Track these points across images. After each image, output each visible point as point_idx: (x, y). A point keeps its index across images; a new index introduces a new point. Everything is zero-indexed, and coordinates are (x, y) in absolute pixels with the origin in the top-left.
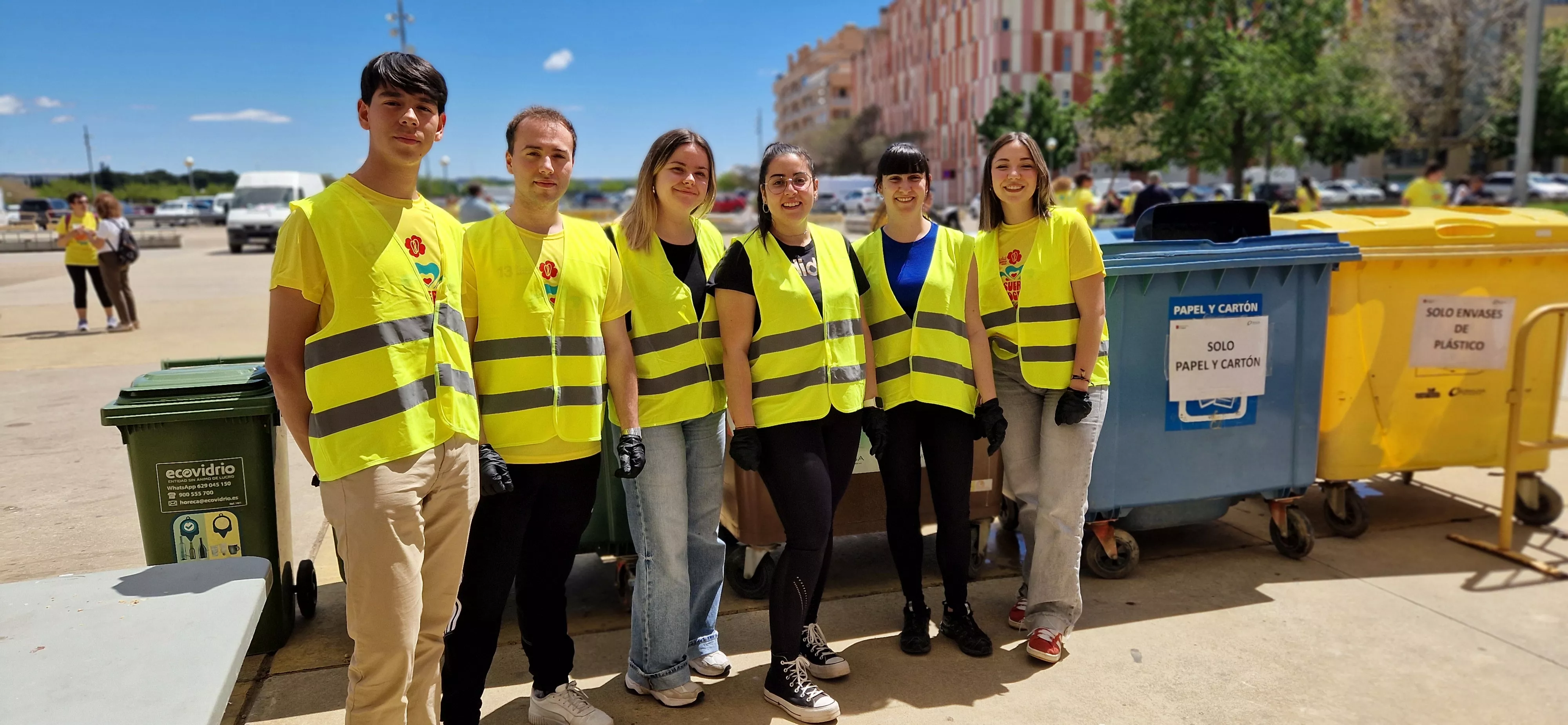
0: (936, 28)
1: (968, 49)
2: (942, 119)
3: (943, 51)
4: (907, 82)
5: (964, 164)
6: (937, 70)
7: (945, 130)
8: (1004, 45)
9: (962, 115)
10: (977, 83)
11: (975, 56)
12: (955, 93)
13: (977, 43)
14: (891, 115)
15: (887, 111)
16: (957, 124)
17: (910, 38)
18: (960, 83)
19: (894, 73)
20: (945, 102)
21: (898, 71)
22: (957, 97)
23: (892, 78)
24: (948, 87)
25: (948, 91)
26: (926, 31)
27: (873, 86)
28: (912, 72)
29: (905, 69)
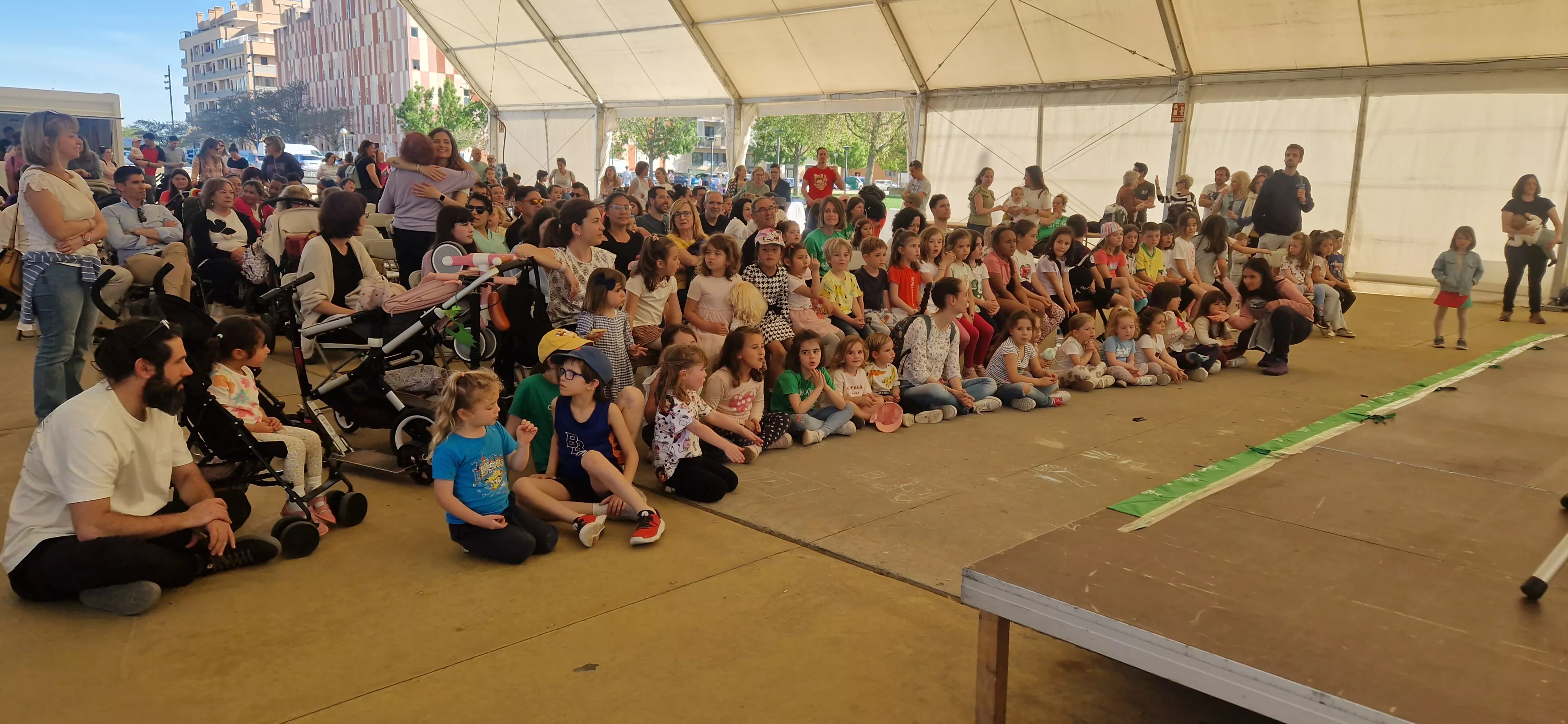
0: (355, 22)
1: (383, 46)
2: (365, 99)
3: (363, 44)
4: (331, 62)
5: (386, 139)
6: (357, 59)
7: (367, 108)
8: (414, 48)
9: (382, 100)
10: (393, 74)
12: (375, 79)
13: (391, 43)
14: (317, 90)
15: (312, 86)
16: (378, 106)
17: (332, 25)
18: (379, 72)
19: (318, 52)
20: (367, 86)
21: (322, 52)
22: (377, 83)
23: (316, 58)
24: (369, 74)
25: (369, 77)
26: (347, 23)
27: (297, 62)
28: (335, 55)
29: (327, 51)
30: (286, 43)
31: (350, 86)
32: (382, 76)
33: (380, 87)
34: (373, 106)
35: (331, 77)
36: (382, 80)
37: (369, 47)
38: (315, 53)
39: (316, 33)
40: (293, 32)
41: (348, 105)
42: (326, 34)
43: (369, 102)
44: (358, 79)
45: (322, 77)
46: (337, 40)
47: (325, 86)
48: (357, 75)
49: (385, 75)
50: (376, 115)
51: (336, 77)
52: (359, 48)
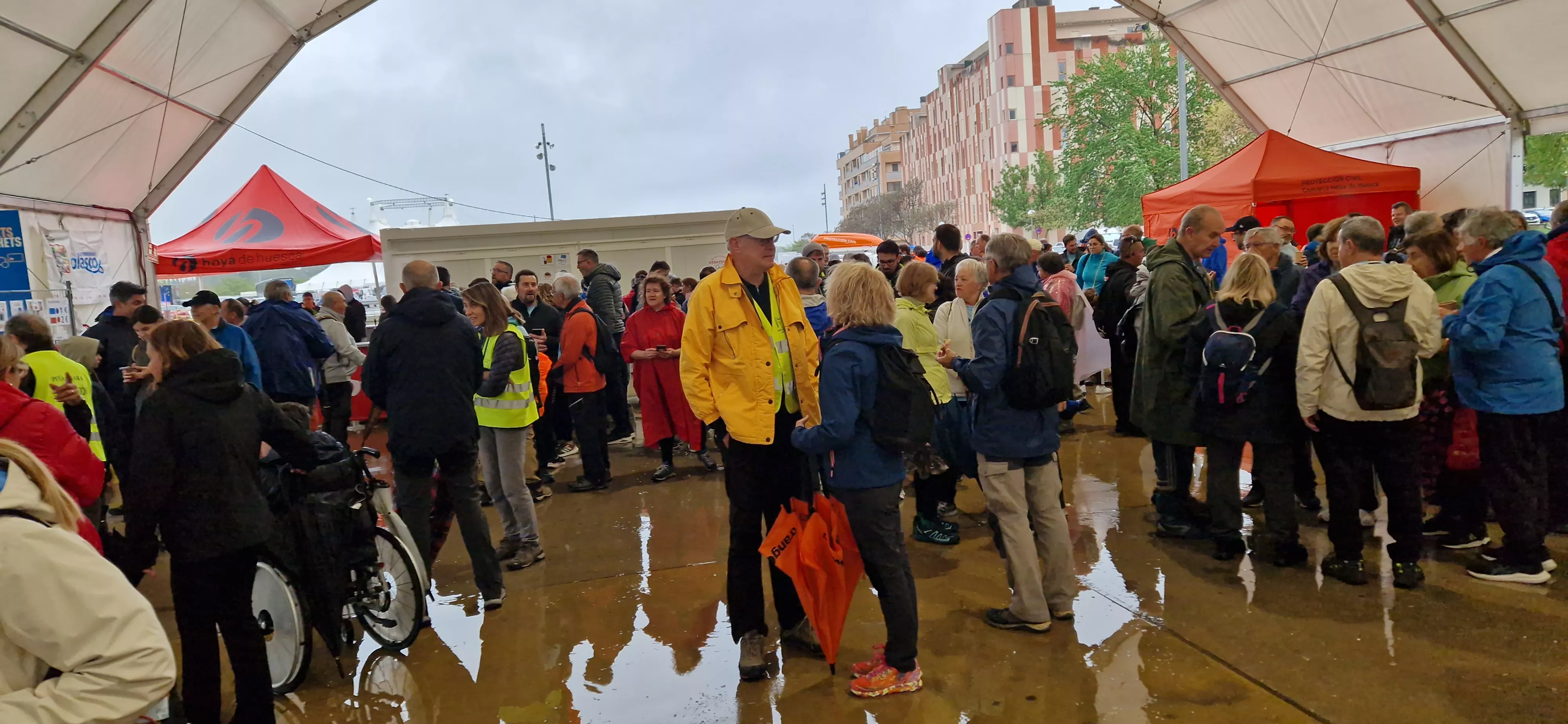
0: (962, 115)
1: (985, 134)
3: (968, 135)
4: (943, 159)
6: (964, 151)
8: (1012, 131)
10: (994, 160)
11: (991, 139)
12: (978, 168)
13: (992, 129)
14: (933, 186)
15: (929, 183)
16: (981, 194)
17: (943, 123)
18: (982, 161)
19: (933, 152)
20: (972, 177)
21: (936, 151)
22: (980, 172)
23: (931, 156)
24: (973, 164)
25: (973, 167)
26: (955, 118)
27: (917, 162)
28: (946, 151)
29: (940, 148)
30: (908, 147)
31: (958, 179)
32: (984, 163)
33: (983, 174)
34: (977, 195)
35: (943, 174)
36: (985, 168)
37: (974, 137)
38: (930, 152)
39: (931, 134)
40: (914, 136)
41: (957, 197)
42: (940, 134)
43: (974, 192)
44: (965, 169)
45: (936, 175)
46: (948, 136)
47: (938, 183)
48: (964, 167)
49: (987, 162)
50: (980, 203)
51: (947, 172)
52: (965, 140)
